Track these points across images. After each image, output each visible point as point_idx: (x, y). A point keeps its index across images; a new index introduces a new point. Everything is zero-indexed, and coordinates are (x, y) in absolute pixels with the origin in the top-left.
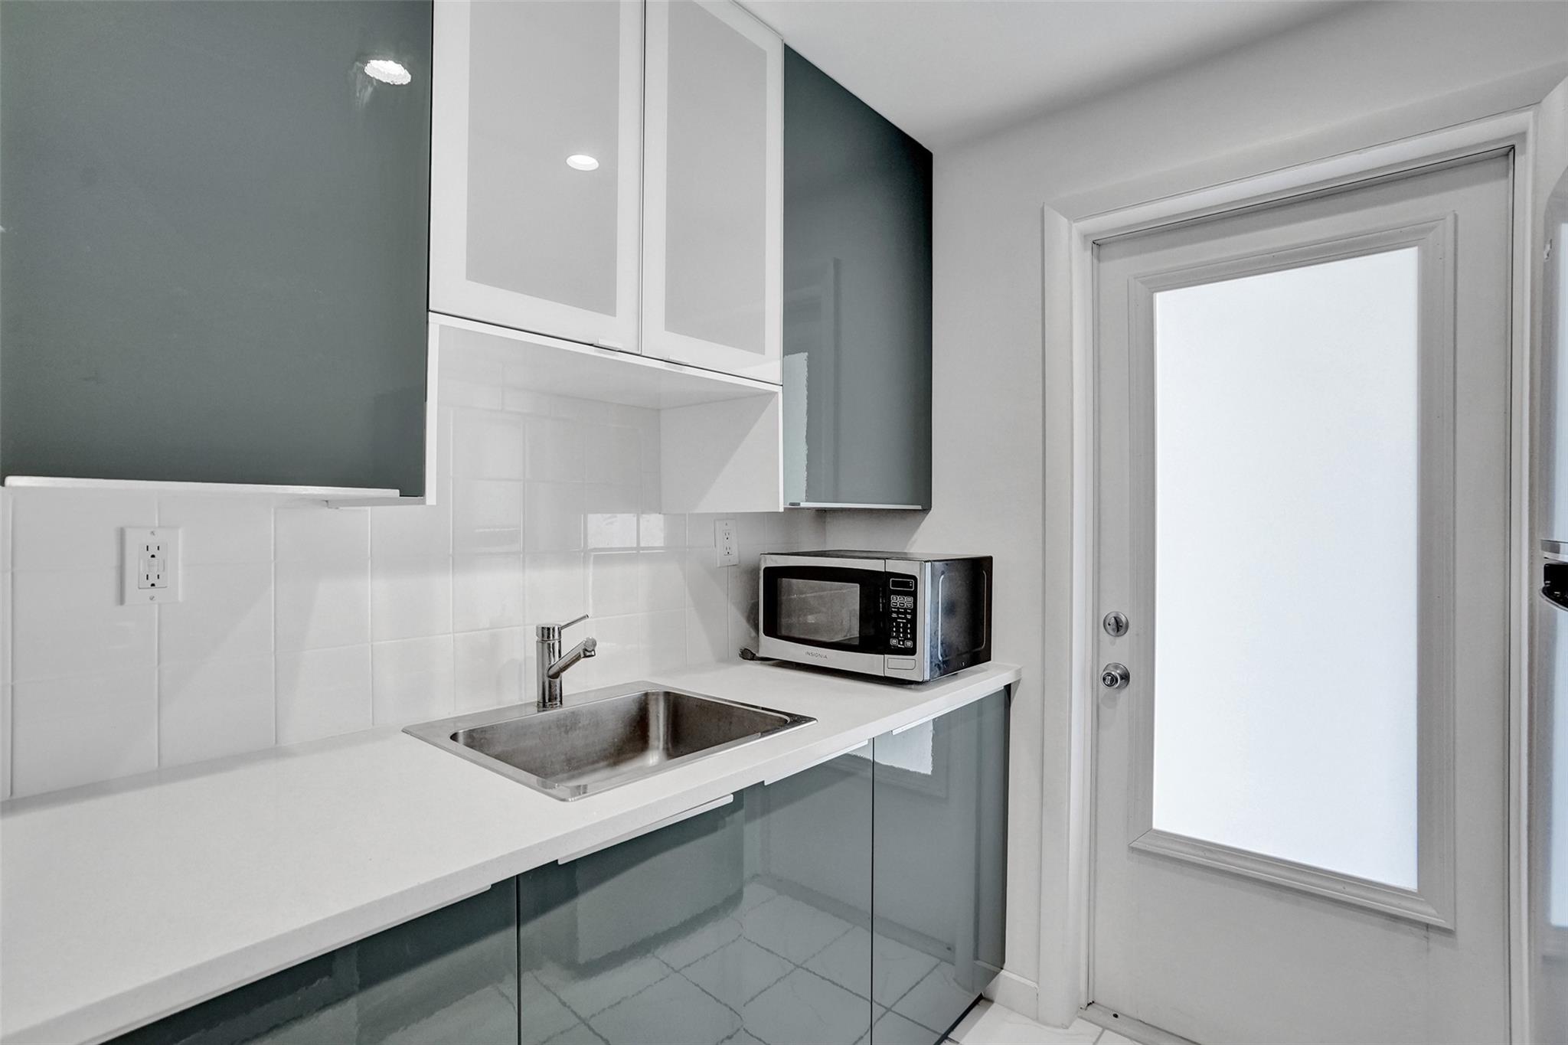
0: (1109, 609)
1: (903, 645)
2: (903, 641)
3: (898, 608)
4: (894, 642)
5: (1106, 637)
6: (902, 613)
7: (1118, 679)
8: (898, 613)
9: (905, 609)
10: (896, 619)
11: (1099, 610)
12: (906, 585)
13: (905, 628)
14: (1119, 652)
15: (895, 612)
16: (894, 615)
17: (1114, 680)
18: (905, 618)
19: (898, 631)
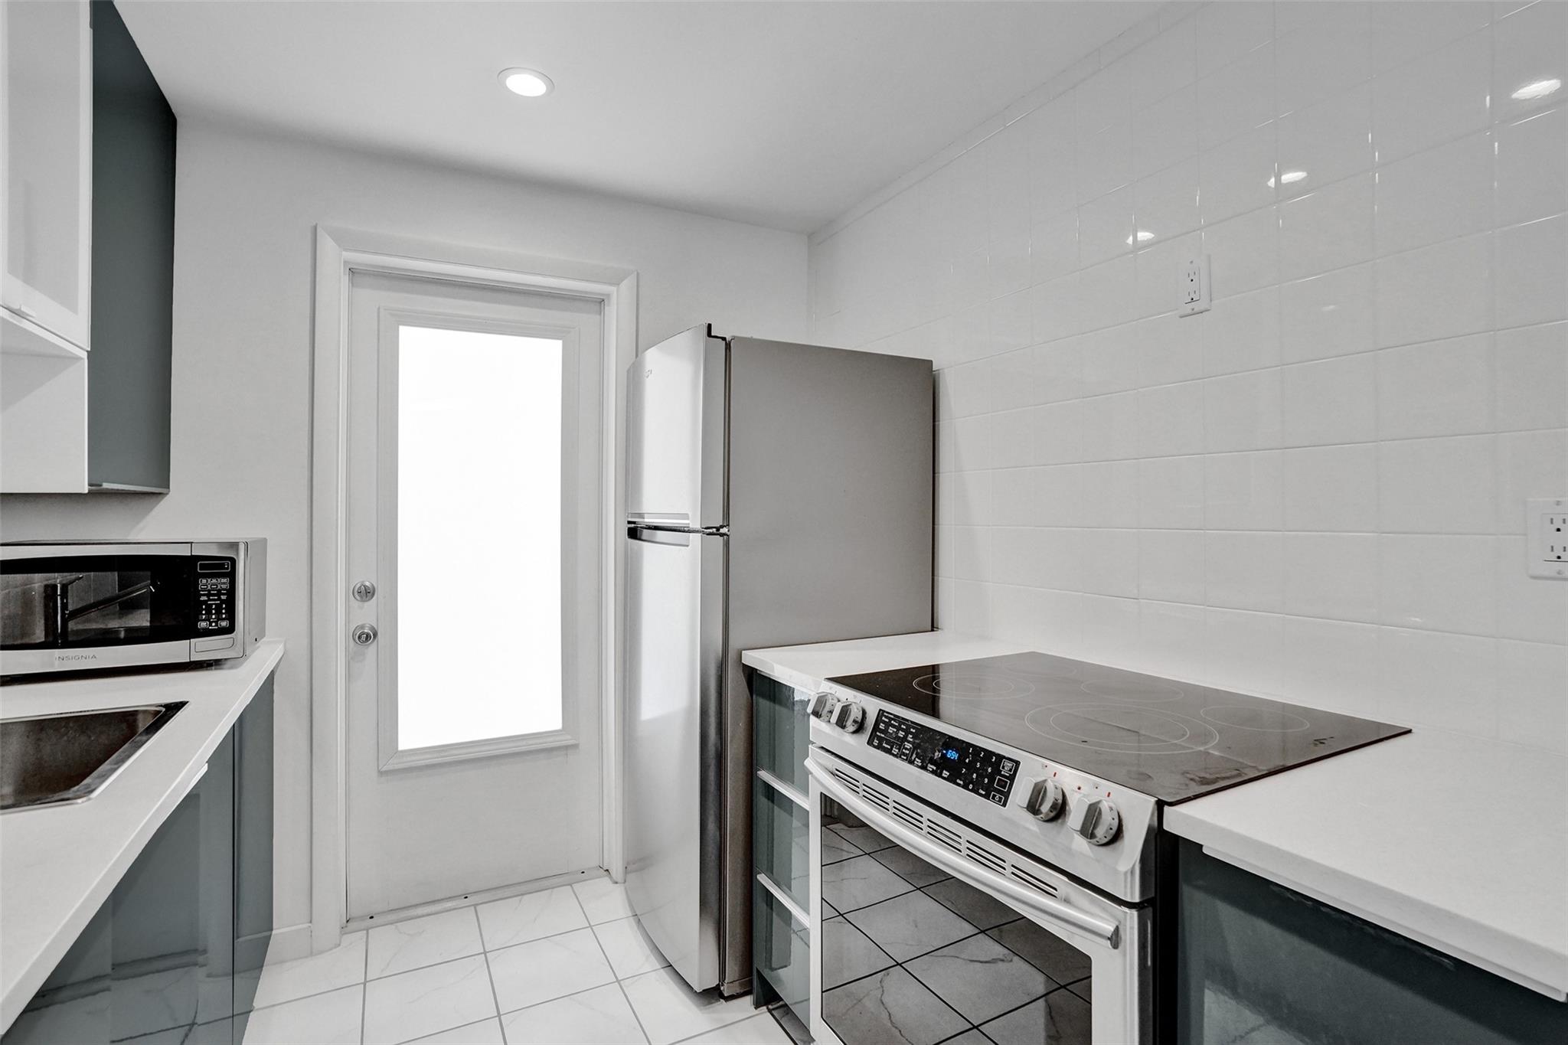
0: (356, 582)
1: (216, 625)
2: (216, 623)
3: (209, 591)
4: (203, 625)
5: (355, 604)
6: (214, 595)
7: (366, 637)
8: (208, 595)
9: (219, 591)
10: (205, 602)
11: (349, 582)
12: (222, 566)
13: (219, 609)
14: (366, 615)
15: (204, 595)
16: (205, 598)
17: (368, 637)
18: (219, 599)
19: (209, 613)
